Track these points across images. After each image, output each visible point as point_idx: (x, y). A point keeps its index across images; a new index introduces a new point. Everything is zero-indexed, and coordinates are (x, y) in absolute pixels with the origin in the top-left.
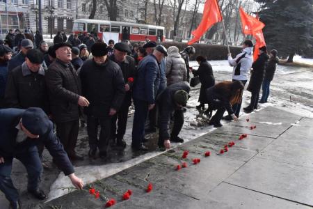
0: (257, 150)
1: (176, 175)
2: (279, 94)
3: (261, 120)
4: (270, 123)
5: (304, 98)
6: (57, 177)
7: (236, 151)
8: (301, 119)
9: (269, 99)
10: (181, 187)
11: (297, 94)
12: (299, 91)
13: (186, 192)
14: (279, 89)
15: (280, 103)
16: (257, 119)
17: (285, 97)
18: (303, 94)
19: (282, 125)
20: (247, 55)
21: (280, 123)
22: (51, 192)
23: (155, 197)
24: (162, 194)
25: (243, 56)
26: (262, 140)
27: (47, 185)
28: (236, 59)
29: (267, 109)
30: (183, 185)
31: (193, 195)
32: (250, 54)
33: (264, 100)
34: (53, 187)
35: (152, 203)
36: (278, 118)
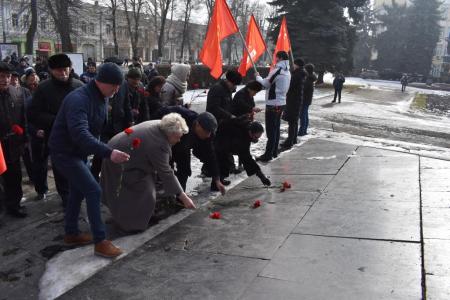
0: (318, 191)
1: (226, 236)
2: (317, 124)
3: (310, 156)
4: (321, 158)
5: (349, 126)
6: (45, 269)
7: (292, 196)
8: (357, 148)
9: (309, 130)
10: (239, 249)
11: (339, 121)
12: (339, 117)
13: (247, 253)
14: (316, 118)
15: (322, 134)
16: (302, 155)
17: (325, 126)
18: (346, 121)
19: (337, 158)
20: (282, 71)
21: (334, 157)
22: (43, 291)
23: (209, 267)
24: (216, 262)
25: (278, 73)
26: (320, 179)
27: (31, 283)
28: (268, 78)
29: (310, 142)
30: (241, 246)
31: (259, 256)
32: (286, 69)
33: (303, 132)
34: (44, 283)
35: (207, 275)
36: (330, 151)
